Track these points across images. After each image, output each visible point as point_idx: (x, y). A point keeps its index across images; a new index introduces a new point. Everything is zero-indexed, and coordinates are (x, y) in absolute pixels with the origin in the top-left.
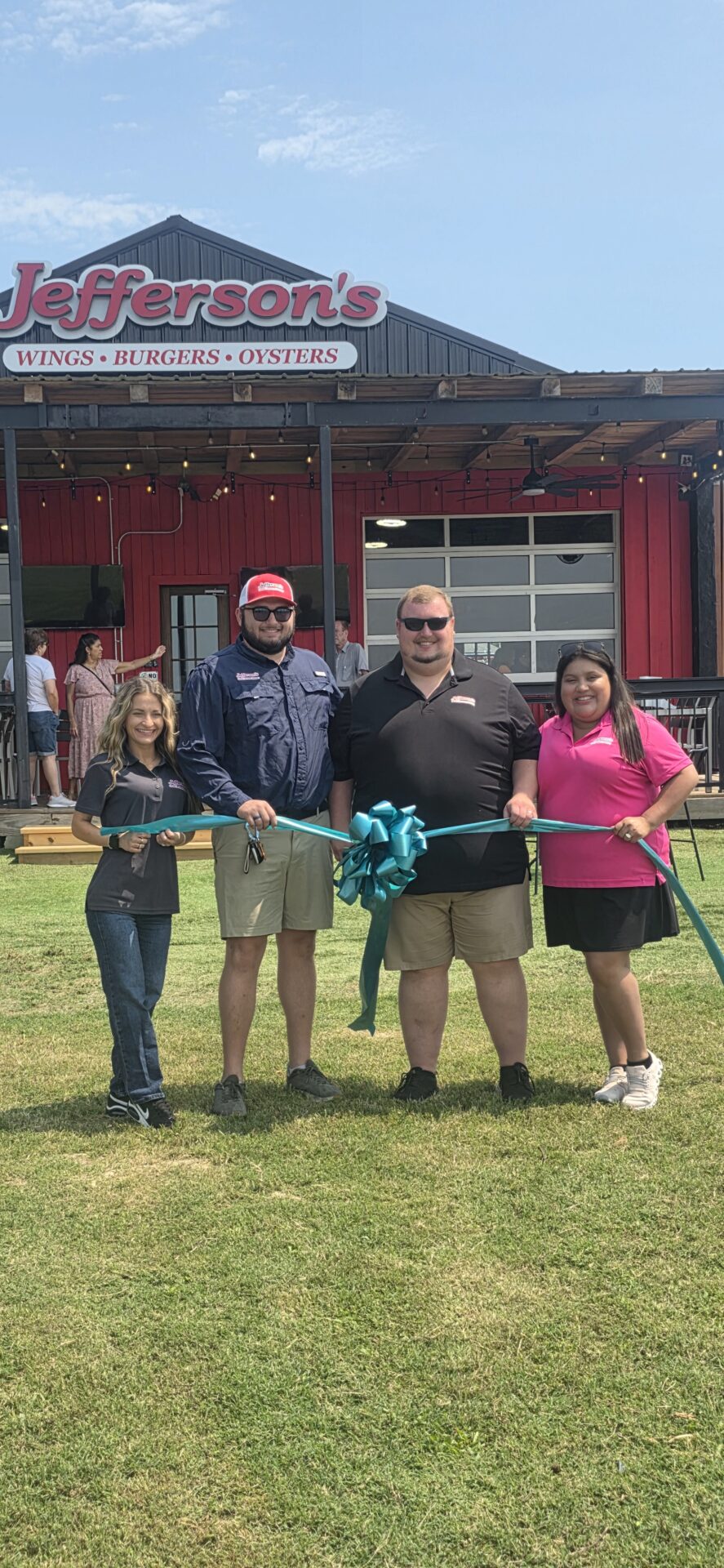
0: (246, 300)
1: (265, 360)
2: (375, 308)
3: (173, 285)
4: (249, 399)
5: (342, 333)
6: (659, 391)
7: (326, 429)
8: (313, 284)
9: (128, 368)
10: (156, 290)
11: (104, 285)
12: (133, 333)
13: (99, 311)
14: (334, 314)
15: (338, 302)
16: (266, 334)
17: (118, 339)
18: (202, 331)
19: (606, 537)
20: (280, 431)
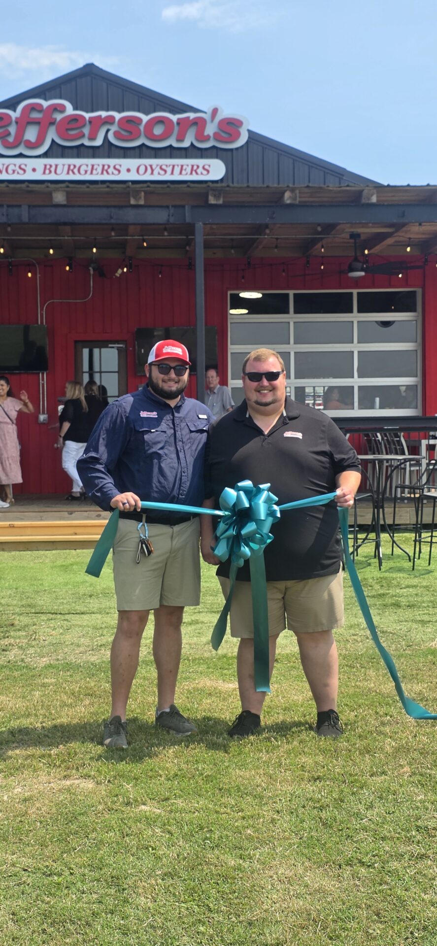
0: (142, 128)
1: (155, 172)
2: (238, 135)
3: (87, 116)
4: (142, 202)
5: (213, 152)
7: (199, 225)
8: (192, 115)
9: (52, 177)
10: (75, 119)
11: (35, 115)
12: (56, 151)
13: (31, 134)
14: (207, 138)
15: (211, 129)
16: (157, 153)
17: (46, 155)
18: (109, 150)
19: (411, 308)
20: (165, 227)
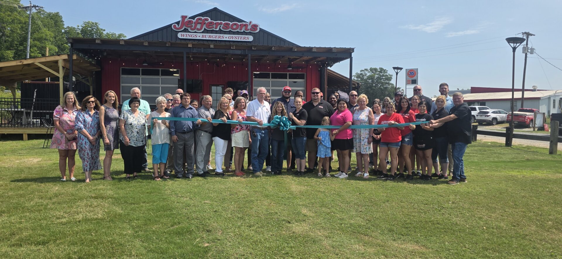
0: (230, 26)
2: (257, 29)
3: (215, 22)
4: (234, 48)
5: (250, 34)
6: (315, 51)
7: (250, 55)
8: (244, 23)
9: (204, 39)
10: (211, 23)
11: (200, 21)
12: (206, 31)
13: (199, 26)
14: (248, 30)
15: (249, 27)
16: (234, 33)
17: (202, 32)
18: (220, 32)
